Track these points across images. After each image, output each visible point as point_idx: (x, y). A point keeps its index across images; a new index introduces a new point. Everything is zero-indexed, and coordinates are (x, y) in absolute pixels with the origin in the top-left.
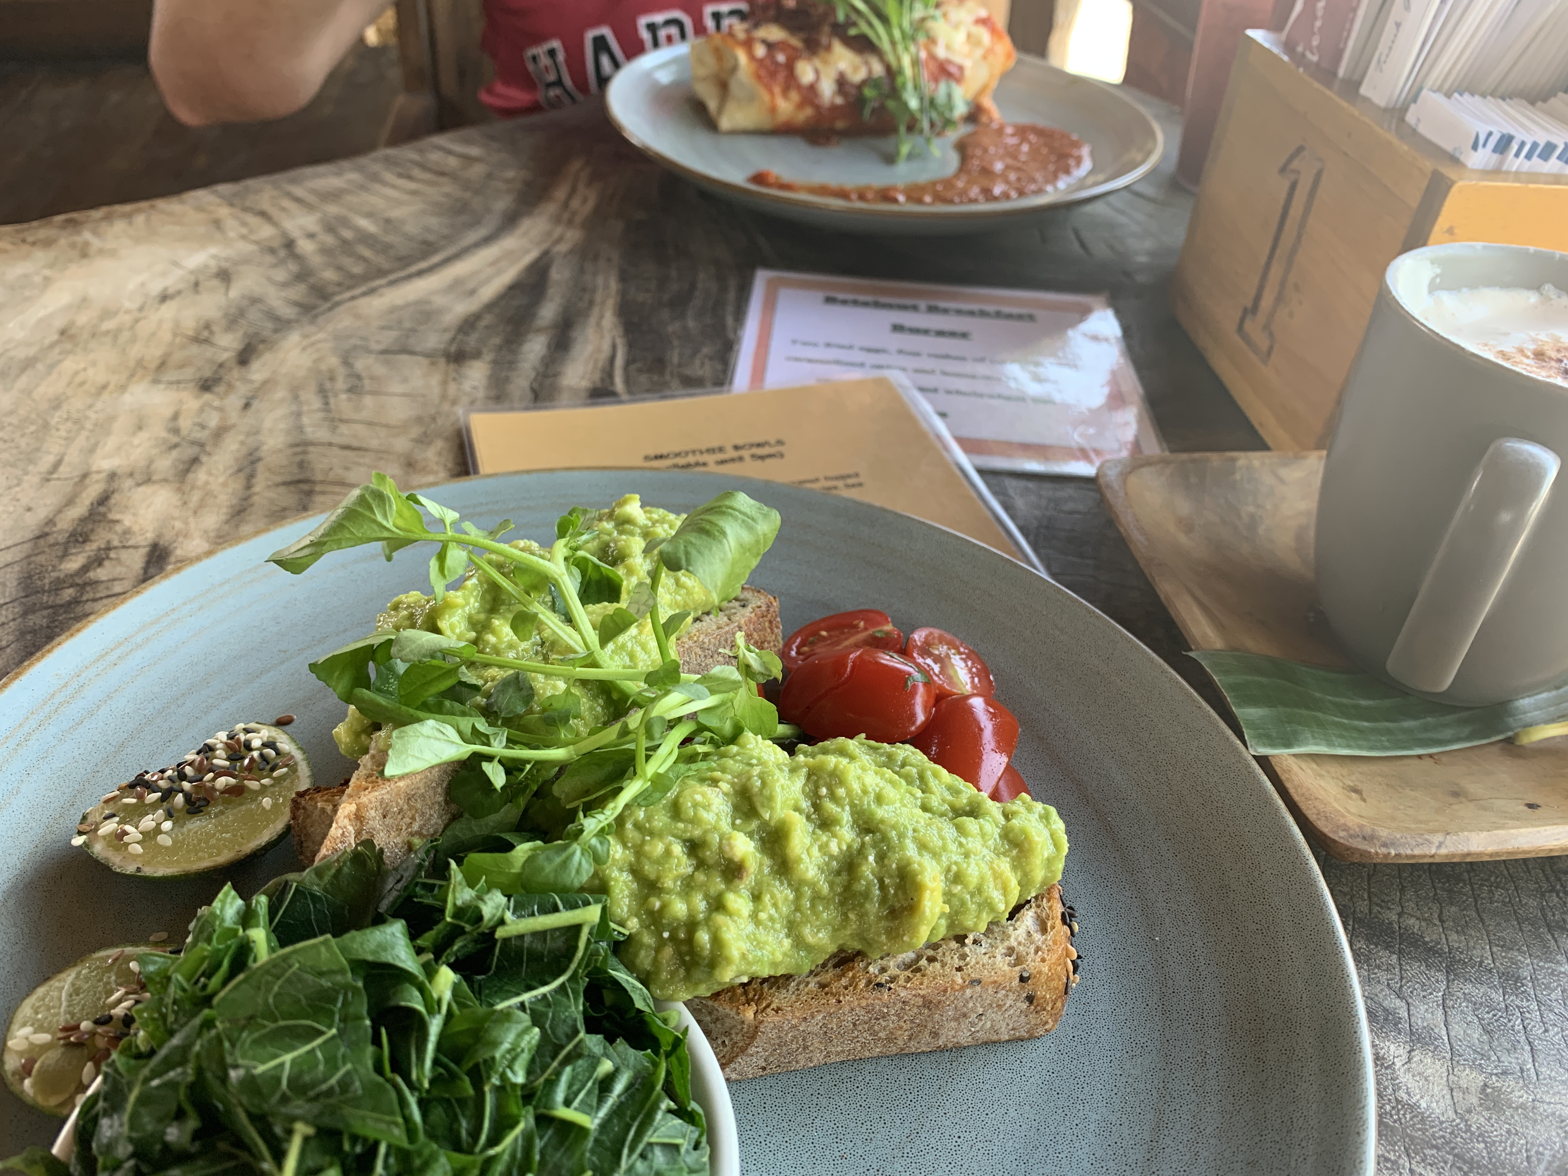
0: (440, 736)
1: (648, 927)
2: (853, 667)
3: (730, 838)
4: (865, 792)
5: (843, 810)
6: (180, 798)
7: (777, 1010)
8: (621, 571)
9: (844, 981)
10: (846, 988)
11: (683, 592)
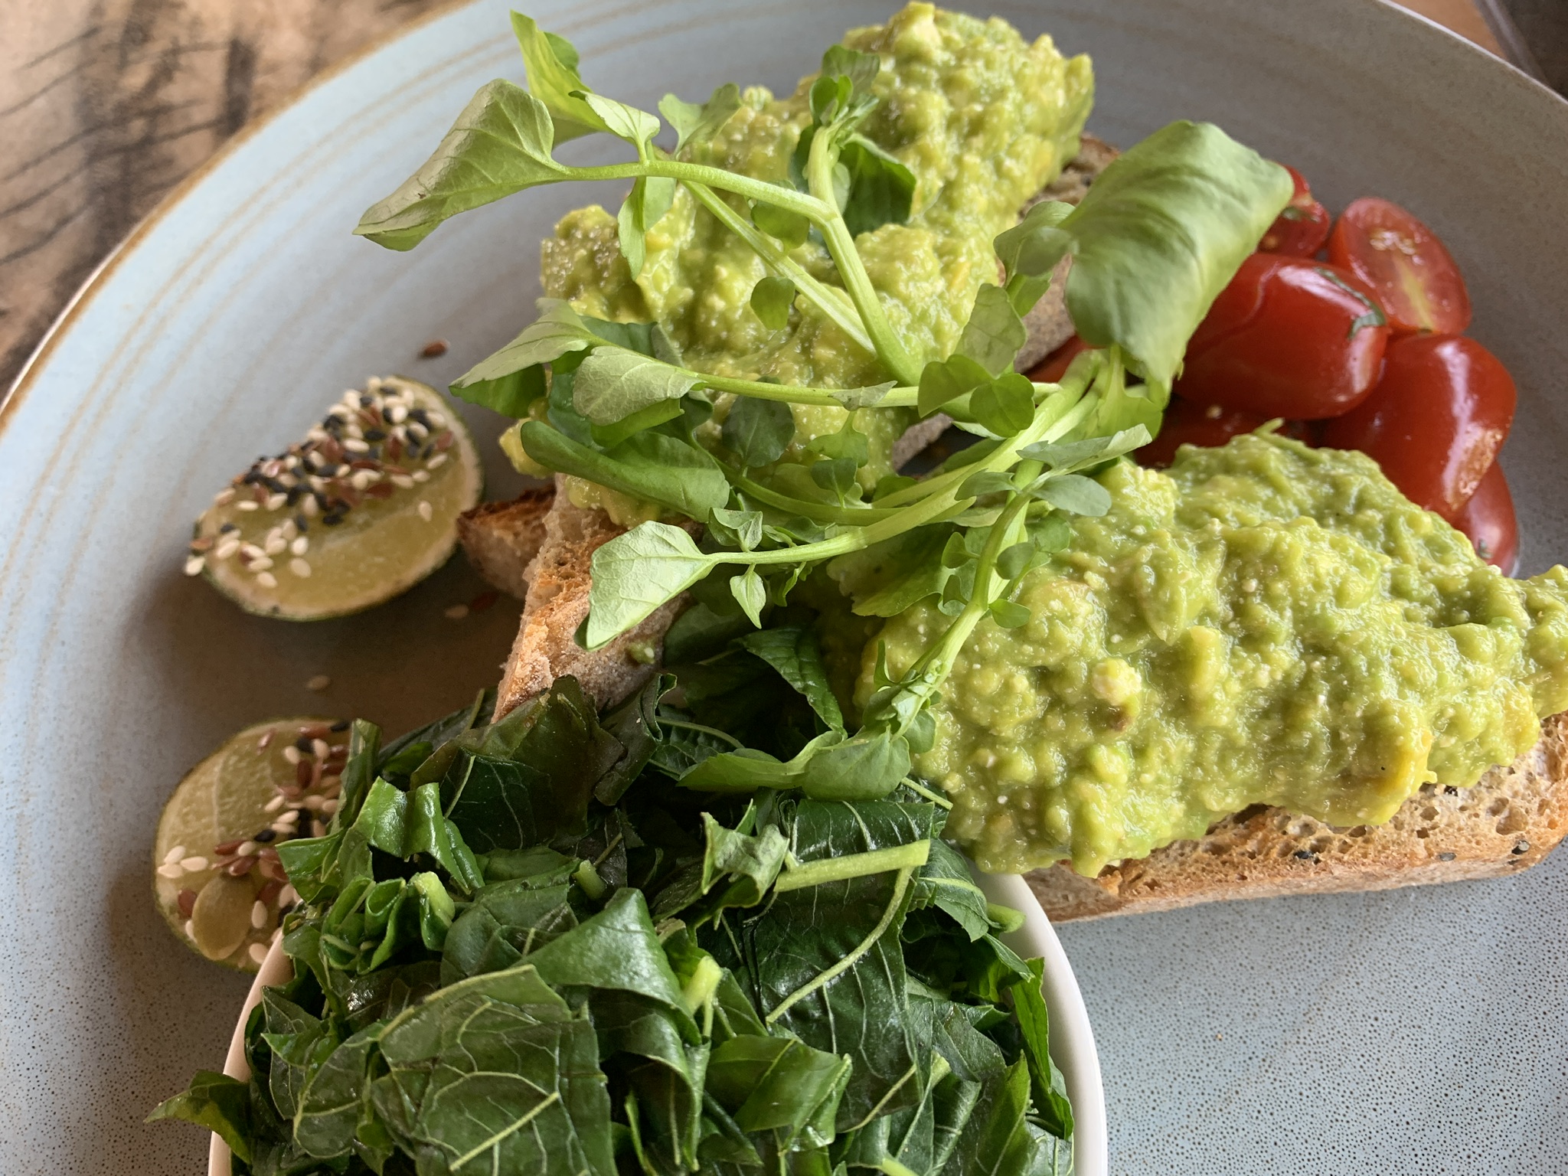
0: (664, 551)
1: (975, 787)
2: (1266, 298)
3: (1104, 672)
4: (1318, 586)
5: (1282, 616)
6: (309, 503)
7: (1152, 885)
8: (910, 163)
9: (1251, 846)
10: (1252, 856)
11: (1006, 185)
